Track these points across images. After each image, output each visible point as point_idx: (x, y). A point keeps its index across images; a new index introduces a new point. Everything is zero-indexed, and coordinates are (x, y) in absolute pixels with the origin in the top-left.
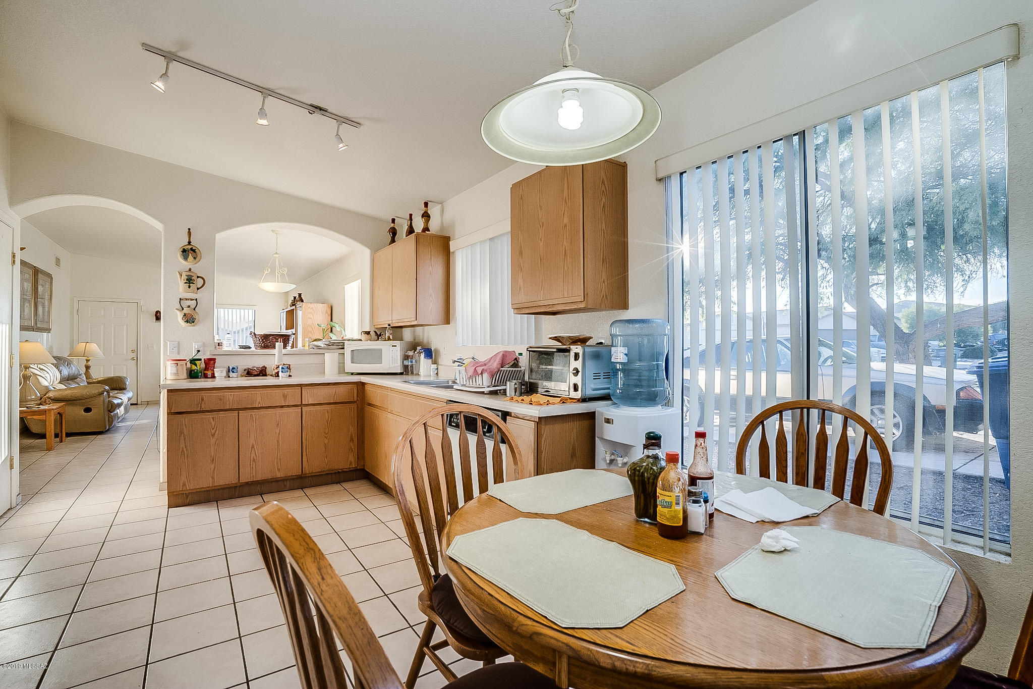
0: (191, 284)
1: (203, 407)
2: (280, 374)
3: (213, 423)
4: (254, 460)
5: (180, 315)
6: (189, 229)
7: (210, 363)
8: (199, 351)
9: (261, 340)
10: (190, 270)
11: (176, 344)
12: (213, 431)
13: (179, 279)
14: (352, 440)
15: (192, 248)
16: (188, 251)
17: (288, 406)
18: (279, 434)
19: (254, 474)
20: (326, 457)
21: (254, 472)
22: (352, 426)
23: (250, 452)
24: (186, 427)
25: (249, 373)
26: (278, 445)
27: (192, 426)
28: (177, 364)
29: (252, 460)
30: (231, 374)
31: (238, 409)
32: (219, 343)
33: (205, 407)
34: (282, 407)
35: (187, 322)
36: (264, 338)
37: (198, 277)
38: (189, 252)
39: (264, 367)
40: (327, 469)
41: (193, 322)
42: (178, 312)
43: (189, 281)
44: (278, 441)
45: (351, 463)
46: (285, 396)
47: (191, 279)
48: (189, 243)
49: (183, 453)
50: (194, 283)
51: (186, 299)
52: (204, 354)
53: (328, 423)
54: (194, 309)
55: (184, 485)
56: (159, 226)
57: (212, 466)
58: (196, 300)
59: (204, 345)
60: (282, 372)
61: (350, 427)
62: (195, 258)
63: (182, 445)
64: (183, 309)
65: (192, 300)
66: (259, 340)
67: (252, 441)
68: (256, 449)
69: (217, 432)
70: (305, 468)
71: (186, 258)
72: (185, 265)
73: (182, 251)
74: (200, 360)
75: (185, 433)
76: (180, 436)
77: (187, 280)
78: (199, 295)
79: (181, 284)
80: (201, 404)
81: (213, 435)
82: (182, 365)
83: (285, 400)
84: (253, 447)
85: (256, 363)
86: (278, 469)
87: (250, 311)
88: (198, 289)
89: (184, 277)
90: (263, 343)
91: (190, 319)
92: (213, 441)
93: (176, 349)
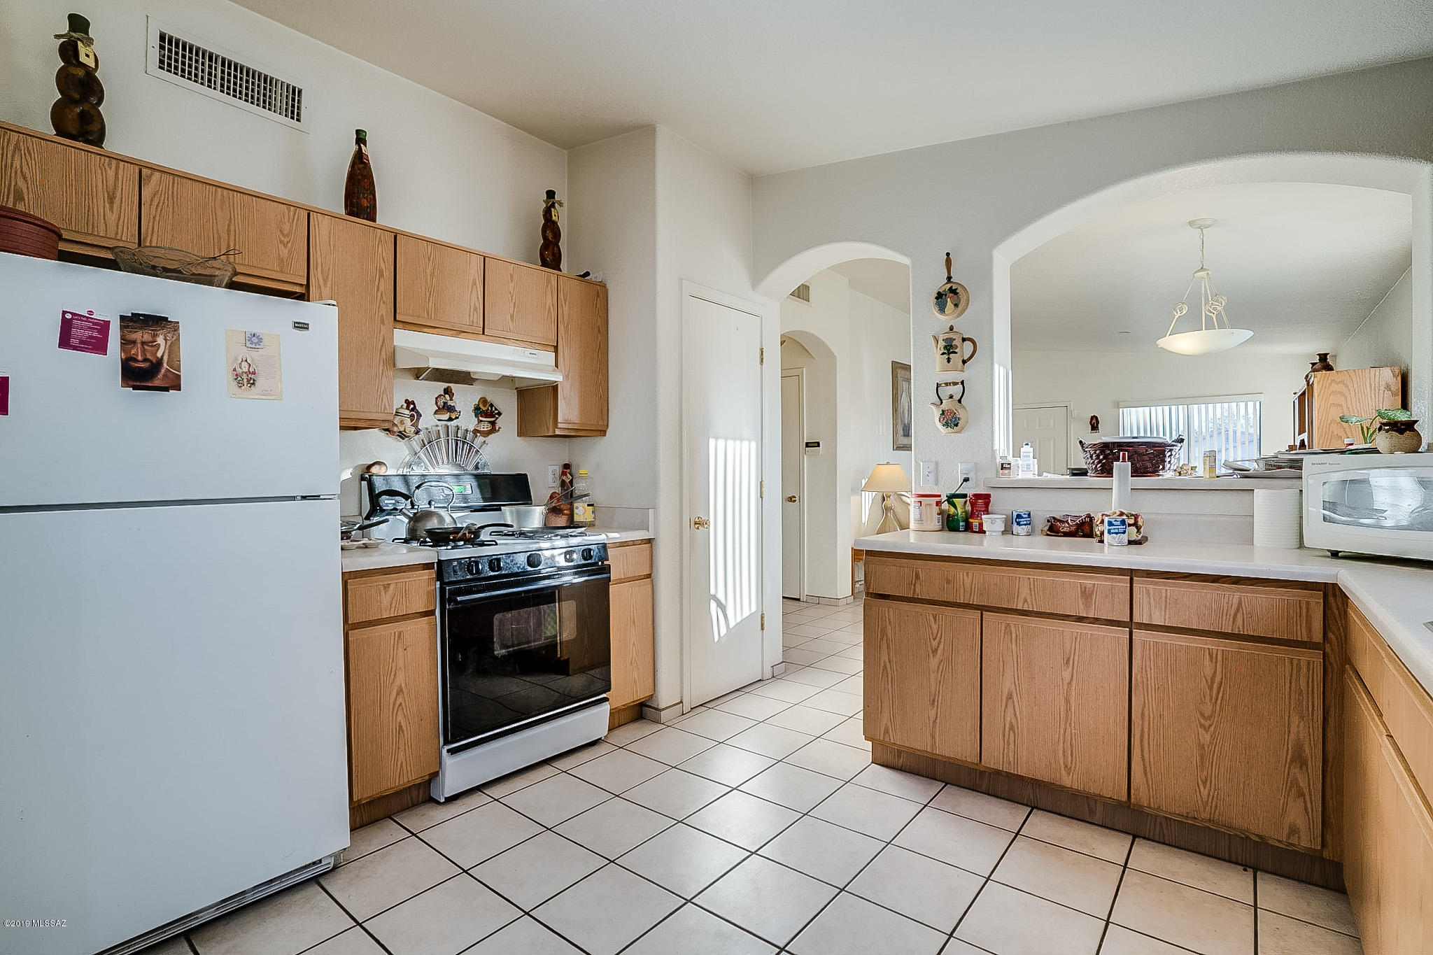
0: (951, 356)
1: (918, 591)
2: (1106, 537)
3: (935, 627)
4: (1012, 728)
5: (937, 413)
6: (948, 254)
7: (982, 502)
8: (966, 480)
9: (1094, 457)
10: (951, 328)
11: (932, 467)
12: (935, 643)
13: (935, 348)
14: (1299, 759)
15: (952, 287)
16: (946, 295)
17: (1096, 621)
18: (1070, 683)
19: (1011, 759)
20: (1204, 783)
21: (1011, 754)
22: (1302, 717)
23: (1003, 707)
24: (890, 624)
25: (1054, 528)
26: (1068, 709)
27: (900, 625)
28: (921, 502)
29: (1007, 726)
30: (1016, 528)
31: (982, 609)
32: (1002, 464)
33: (921, 592)
34: (1080, 619)
35: (946, 425)
36: (1102, 452)
37: (964, 340)
38: (948, 296)
39: (1089, 516)
40: (1205, 816)
41: (956, 425)
42: (934, 408)
43: (948, 350)
44: (1067, 701)
45: (1293, 831)
46: (1086, 595)
47: (951, 346)
48: (949, 278)
49: (885, 672)
50: (956, 353)
51: (947, 384)
52: (977, 486)
53: (1211, 688)
54: (960, 401)
55: (887, 731)
56: (906, 261)
57: (933, 713)
58: (962, 383)
59: (977, 467)
60: (1109, 532)
61: (1295, 719)
62: (956, 305)
63: (884, 657)
64: (942, 403)
65: (955, 384)
66: (1091, 457)
67: (1008, 684)
68: (1016, 703)
69: (941, 647)
70: (1137, 790)
71: (942, 309)
72: (941, 322)
73: (936, 298)
74: (964, 496)
75: (889, 635)
76: (881, 639)
77: (945, 347)
78: (969, 373)
79: (938, 358)
80: (915, 585)
81: (935, 651)
82: (930, 505)
83: (1087, 606)
84: (1010, 697)
85: (1074, 506)
86: (1066, 766)
87: (1250, 405)
88: (964, 362)
89: (942, 344)
90: (1098, 463)
91: (951, 421)
92: (934, 662)
93: (932, 476)
